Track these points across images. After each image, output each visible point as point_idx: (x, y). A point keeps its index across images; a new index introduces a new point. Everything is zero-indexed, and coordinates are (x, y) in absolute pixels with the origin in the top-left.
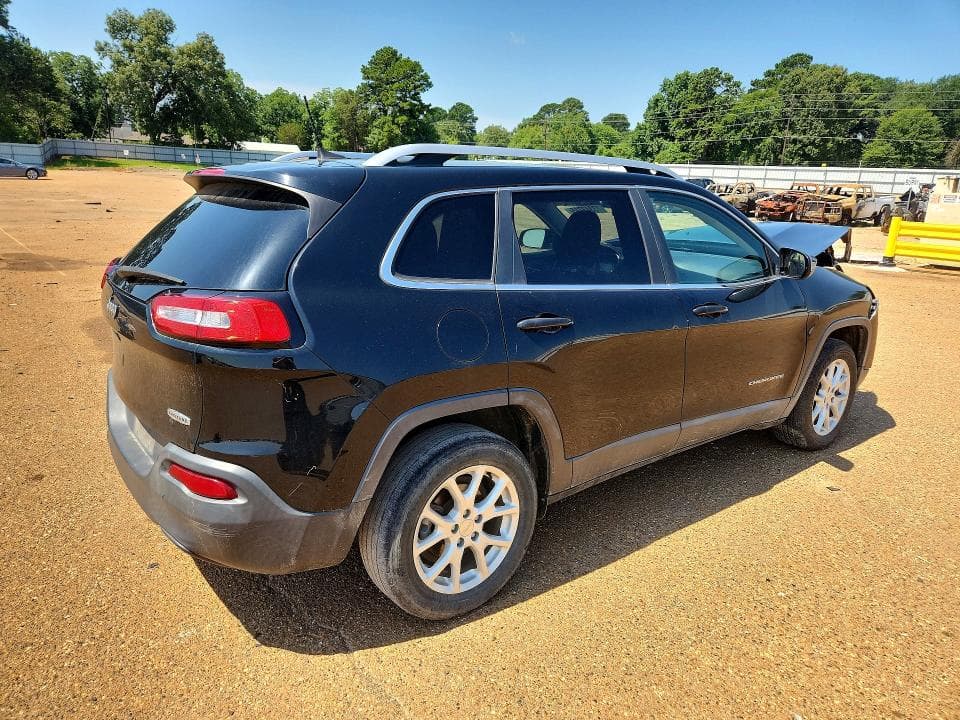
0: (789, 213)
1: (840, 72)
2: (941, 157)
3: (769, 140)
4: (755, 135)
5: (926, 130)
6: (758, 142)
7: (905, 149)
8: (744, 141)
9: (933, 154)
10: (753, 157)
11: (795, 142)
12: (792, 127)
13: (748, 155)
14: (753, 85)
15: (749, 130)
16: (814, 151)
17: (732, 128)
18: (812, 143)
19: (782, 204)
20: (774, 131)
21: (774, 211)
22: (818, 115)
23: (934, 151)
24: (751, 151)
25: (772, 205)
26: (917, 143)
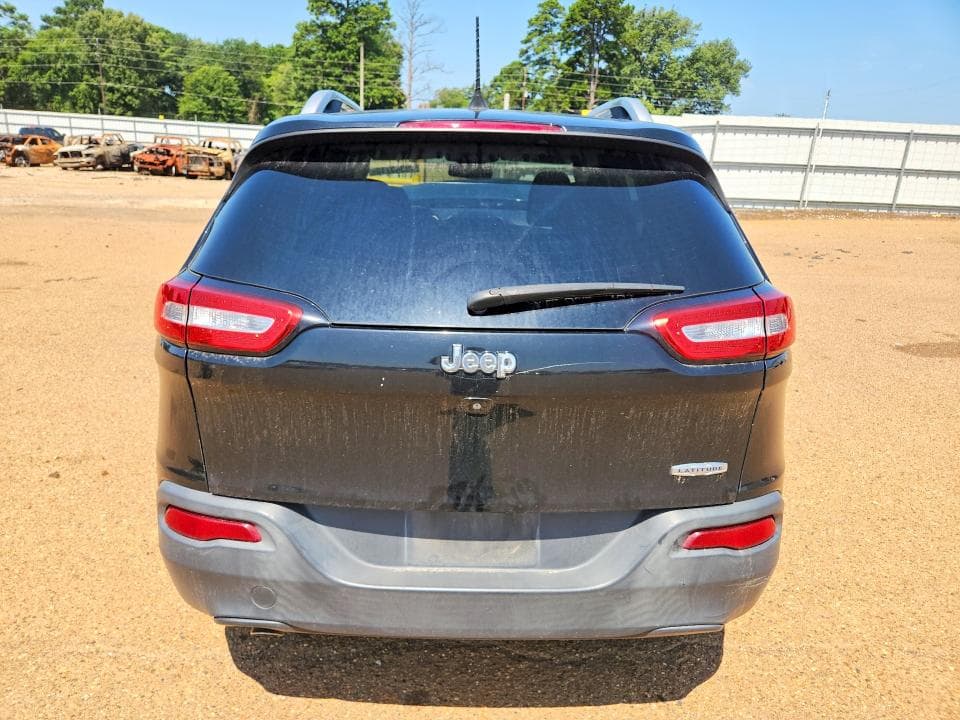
0: (171, 167)
1: (138, 21)
2: (245, 114)
3: (83, 86)
4: (64, 79)
5: (227, 88)
6: (71, 88)
7: (215, 105)
8: (55, 87)
9: (240, 112)
10: (68, 104)
11: (111, 90)
12: (105, 73)
13: (62, 102)
14: (44, 20)
15: (55, 73)
16: (136, 103)
17: (34, 69)
18: (131, 93)
19: (161, 158)
20: (86, 77)
21: (155, 165)
22: (129, 63)
23: (240, 108)
24: (65, 97)
25: (151, 158)
26: (225, 101)
